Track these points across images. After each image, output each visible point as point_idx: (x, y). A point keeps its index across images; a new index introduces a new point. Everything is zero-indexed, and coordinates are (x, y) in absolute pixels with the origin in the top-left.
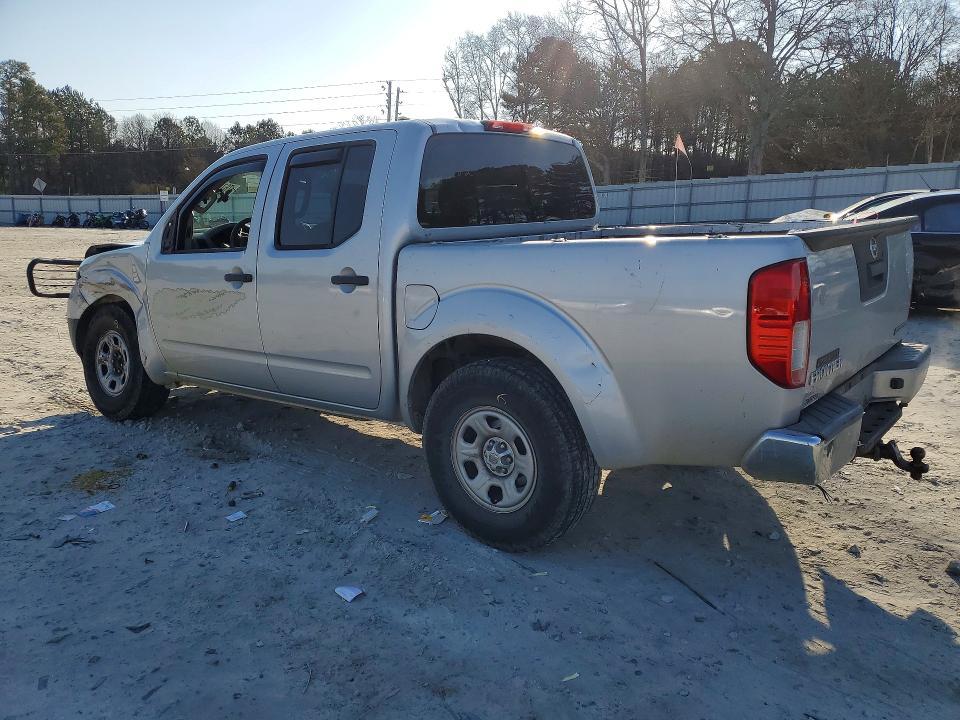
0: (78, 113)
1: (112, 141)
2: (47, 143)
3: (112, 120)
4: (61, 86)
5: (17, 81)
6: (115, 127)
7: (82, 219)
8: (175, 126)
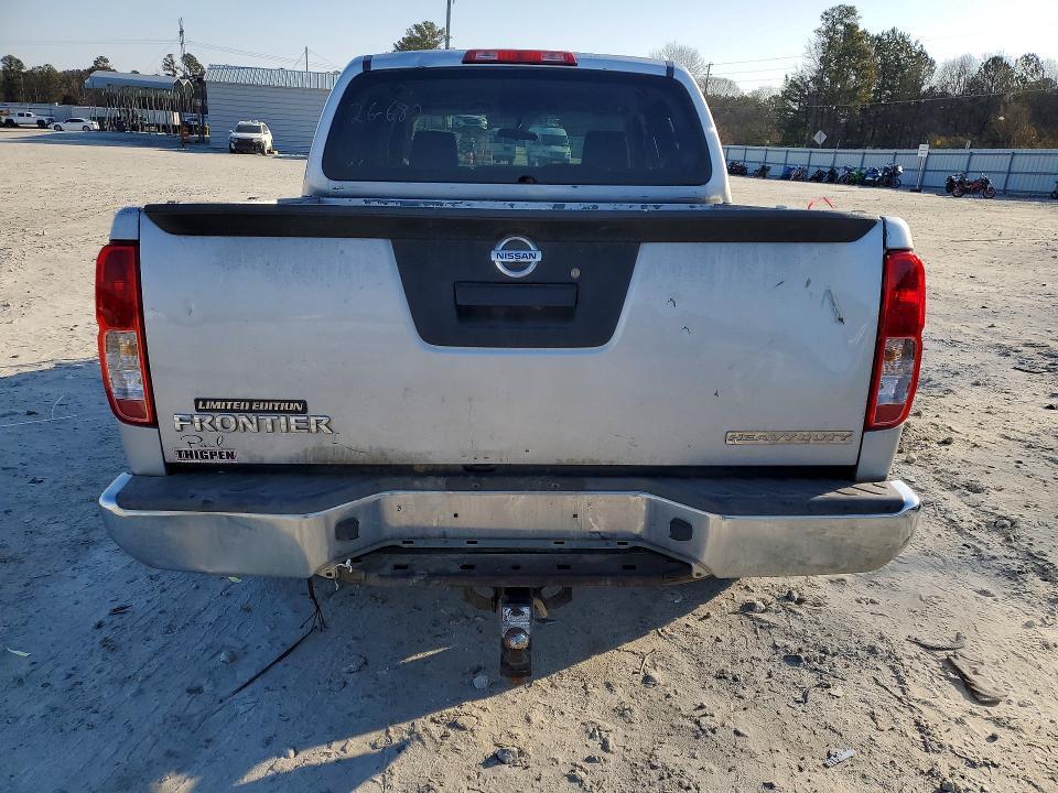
0: (897, 58)
1: (925, 88)
2: (852, 94)
3: (932, 63)
4: (888, 29)
5: (841, 28)
6: (933, 72)
7: (841, 173)
8: (1007, 66)
